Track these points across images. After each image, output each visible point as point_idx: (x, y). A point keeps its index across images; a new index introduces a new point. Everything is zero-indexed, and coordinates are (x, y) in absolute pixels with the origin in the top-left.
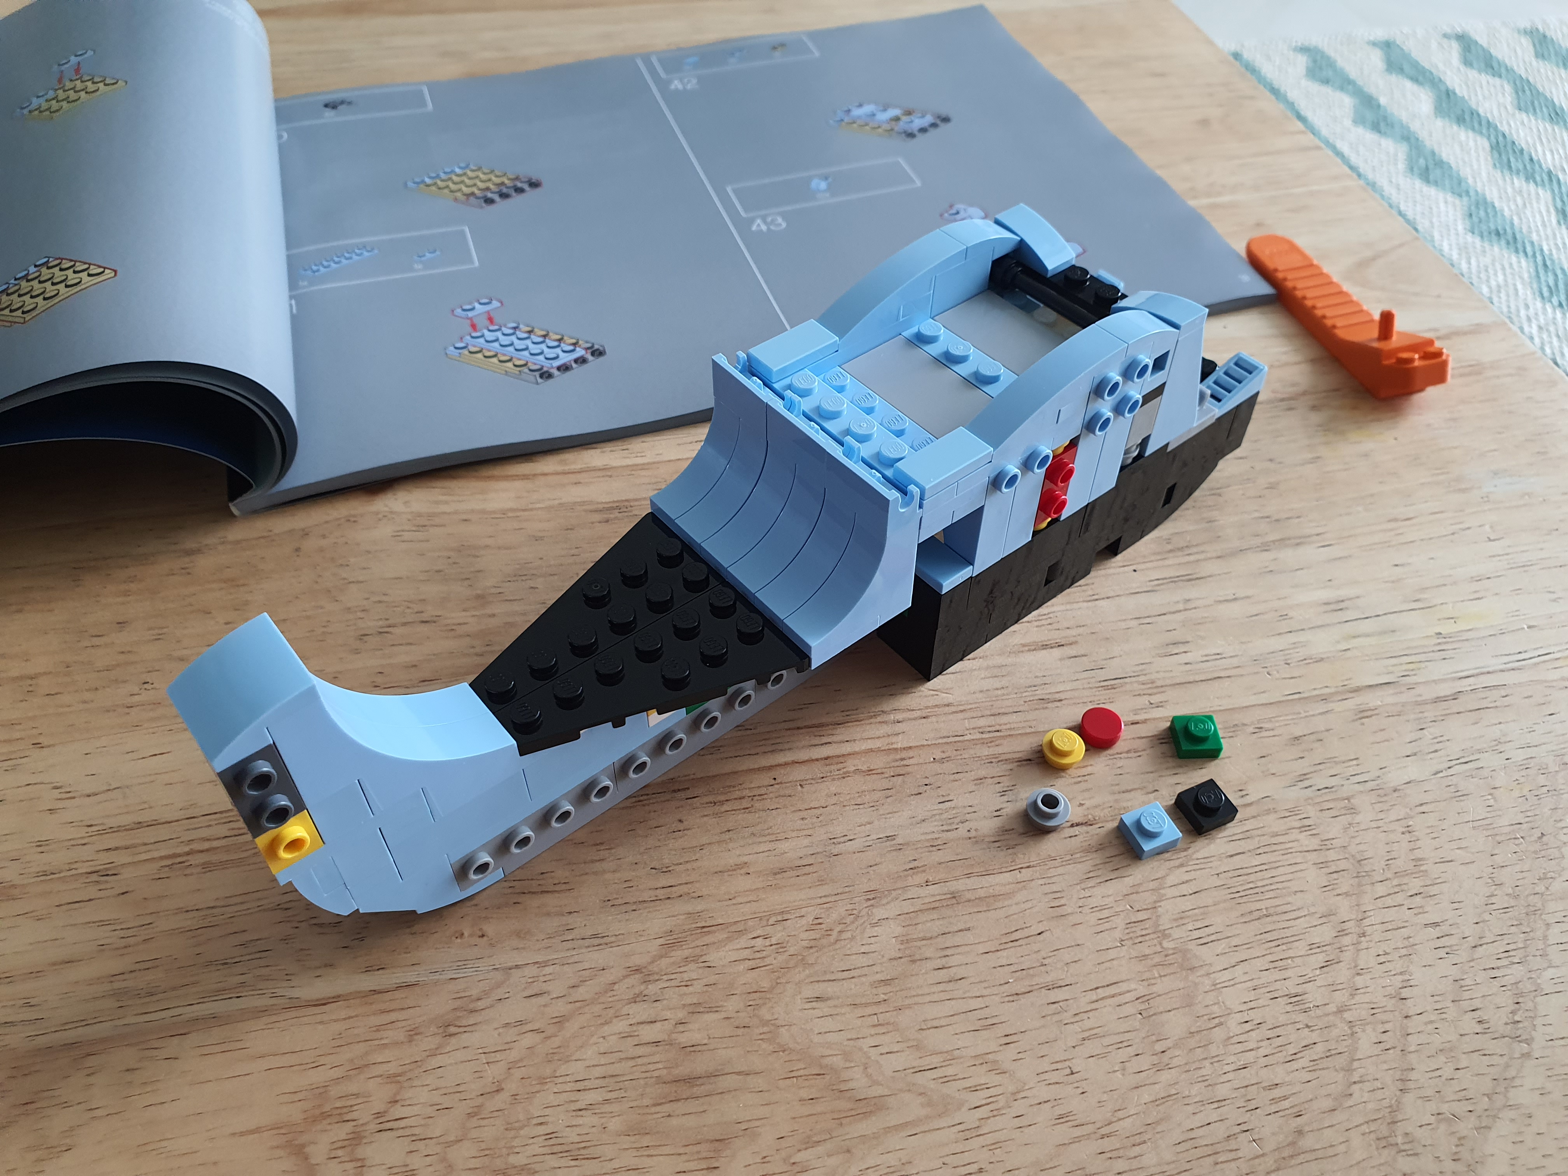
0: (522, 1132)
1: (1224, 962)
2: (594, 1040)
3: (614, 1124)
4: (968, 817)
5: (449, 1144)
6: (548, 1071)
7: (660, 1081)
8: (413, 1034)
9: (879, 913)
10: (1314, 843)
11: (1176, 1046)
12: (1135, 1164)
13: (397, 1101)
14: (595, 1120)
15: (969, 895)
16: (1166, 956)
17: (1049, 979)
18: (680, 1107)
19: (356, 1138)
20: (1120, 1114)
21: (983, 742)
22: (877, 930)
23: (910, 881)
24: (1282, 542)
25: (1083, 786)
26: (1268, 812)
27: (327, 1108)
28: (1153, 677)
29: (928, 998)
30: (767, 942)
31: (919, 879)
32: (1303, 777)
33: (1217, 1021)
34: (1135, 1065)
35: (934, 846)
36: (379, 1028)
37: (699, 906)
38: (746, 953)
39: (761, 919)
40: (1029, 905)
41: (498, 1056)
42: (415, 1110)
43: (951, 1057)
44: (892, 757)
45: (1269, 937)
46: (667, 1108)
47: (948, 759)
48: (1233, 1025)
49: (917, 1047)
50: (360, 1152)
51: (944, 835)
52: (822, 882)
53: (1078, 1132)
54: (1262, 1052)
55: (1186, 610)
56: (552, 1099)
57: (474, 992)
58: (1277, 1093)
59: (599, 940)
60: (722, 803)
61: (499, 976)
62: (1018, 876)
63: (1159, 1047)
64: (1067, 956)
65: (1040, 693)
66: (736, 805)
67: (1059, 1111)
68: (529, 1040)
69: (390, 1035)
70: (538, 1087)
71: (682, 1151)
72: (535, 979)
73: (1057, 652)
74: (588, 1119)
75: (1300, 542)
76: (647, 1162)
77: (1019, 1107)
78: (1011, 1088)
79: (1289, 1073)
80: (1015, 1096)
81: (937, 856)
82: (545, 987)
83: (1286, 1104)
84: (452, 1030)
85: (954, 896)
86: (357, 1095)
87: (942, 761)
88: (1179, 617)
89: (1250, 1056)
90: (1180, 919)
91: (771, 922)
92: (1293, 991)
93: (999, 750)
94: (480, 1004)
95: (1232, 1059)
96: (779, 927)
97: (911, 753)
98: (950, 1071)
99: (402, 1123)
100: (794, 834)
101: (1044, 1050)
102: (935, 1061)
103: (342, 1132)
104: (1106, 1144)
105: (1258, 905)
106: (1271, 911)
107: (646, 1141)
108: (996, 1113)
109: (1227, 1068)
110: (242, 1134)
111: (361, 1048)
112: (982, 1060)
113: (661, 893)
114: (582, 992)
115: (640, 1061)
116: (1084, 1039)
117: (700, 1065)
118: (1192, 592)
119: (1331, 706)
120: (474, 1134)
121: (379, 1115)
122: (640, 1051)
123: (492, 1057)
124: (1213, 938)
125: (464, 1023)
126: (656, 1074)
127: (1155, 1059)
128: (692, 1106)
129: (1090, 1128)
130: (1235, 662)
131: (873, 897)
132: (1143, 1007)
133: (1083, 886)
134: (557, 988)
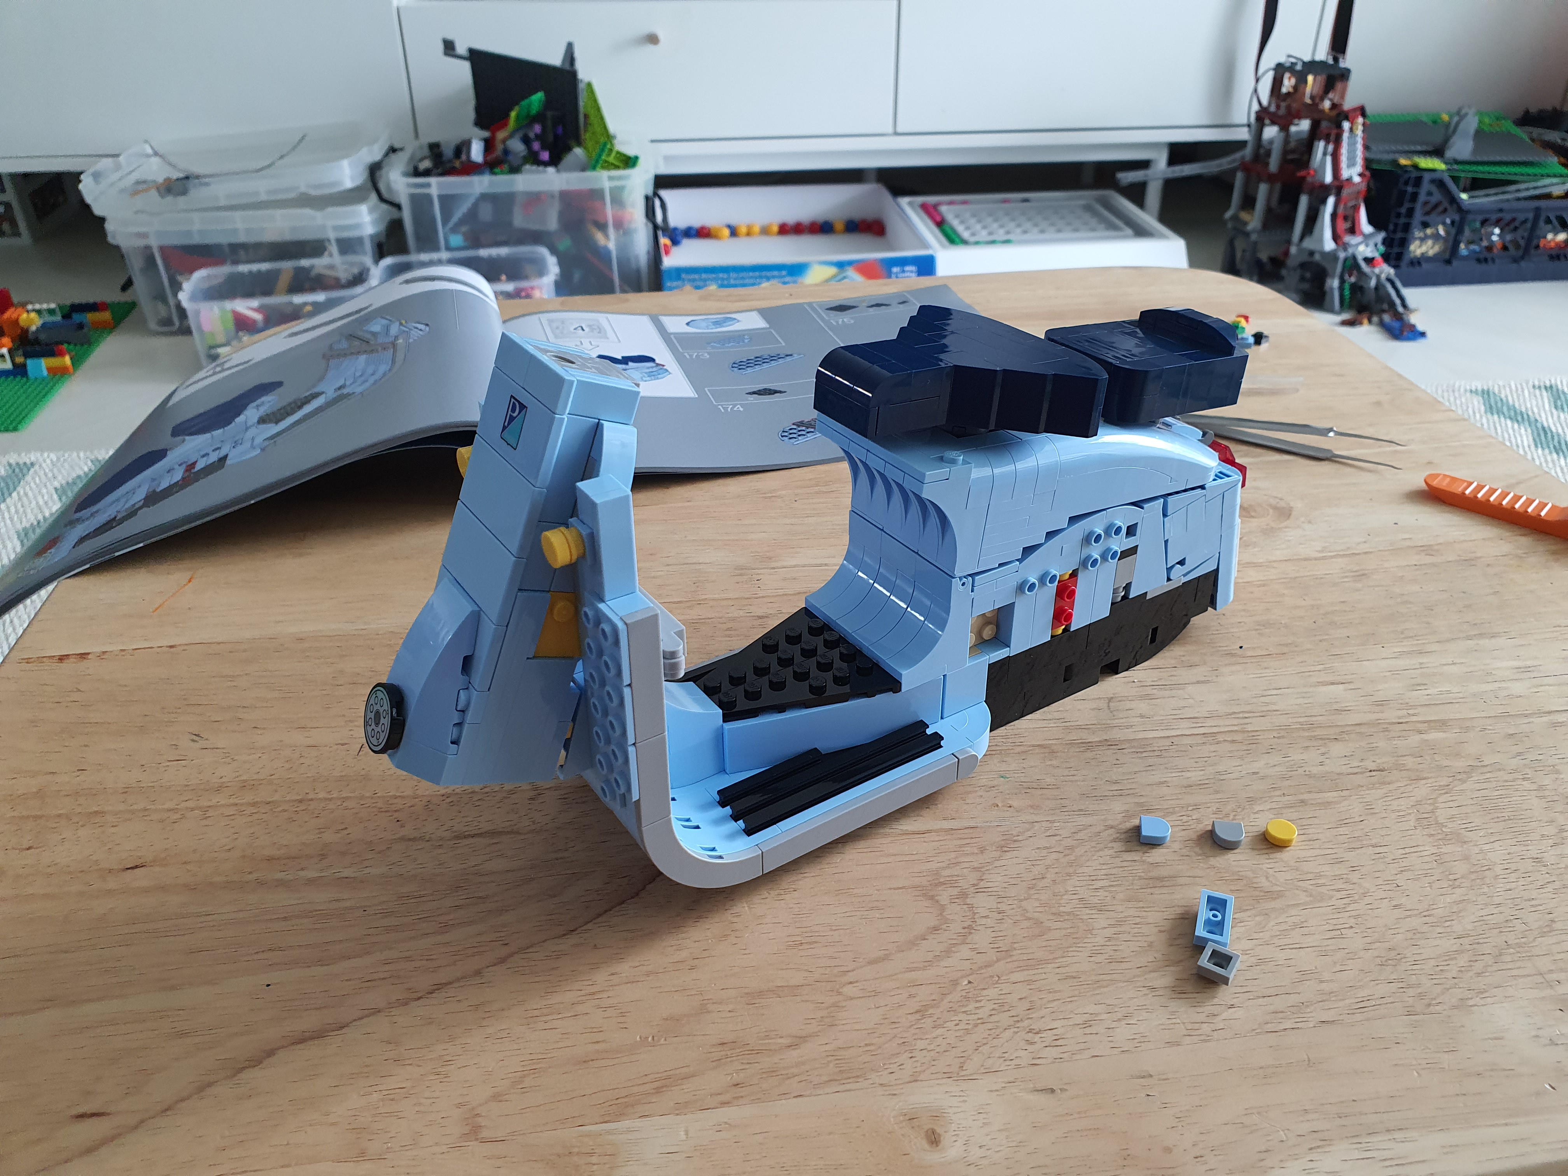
0: (1064, 897)
1: (1486, 840)
2: (1095, 857)
3: (1121, 896)
4: (1302, 765)
5: (1021, 901)
6: (1071, 870)
7: (1141, 878)
8: (982, 850)
9: (1257, 808)
10: (1534, 787)
11: (1462, 877)
12: (1449, 930)
13: (982, 880)
14: (1106, 894)
15: (1312, 802)
16: (1447, 835)
17: (1373, 842)
18: (1156, 891)
19: (963, 895)
20: (1434, 907)
21: (1303, 729)
22: (1257, 816)
23: (1273, 794)
24: (1481, 635)
25: (1373, 752)
26: (1499, 770)
27: (942, 880)
28: (1407, 701)
29: (1298, 848)
30: (1190, 818)
31: (1278, 793)
32: (1519, 754)
33: (1487, 867)
34: (1437, 885)
35: (1283, 778)
36: (961, 846)
37: (1142, 800)
38: (1179, 823)
39: (1183, 807)
40: (1352, 807)
41: (1038, 862)
42: (997, 884)
43: (1319, 876)
44: (1246, 735)
45: (1513, 830)
46: (1149, 890)
47: (1283, 737)
48: (1498, 869)
49: (1297, 870)
50: (968, 901)
51: (1290, 773)
52: (1217, 792)
53: (1409, 913)
54: (1520, 883)
55: (1421, 668)
56: (1078, 884)
57: (1014, 833)
58: (1533, 903)
59: (1083, 812)
60: (1142, 752)
61: (1027, 826)
62: (1342, 794)
63: (1451, 877)
64: (1383, 832)
65: (1335, 707)
66: (1152, 754)
67: (1394, 903)
68: (1054, 856)
69: (968, 849)
70: (1068, 878)
71: (1165, 910)
72: (1050, 828)
73: (1341, 687)
74: (1101, 893)
75: (1493, 636)
76: (1144, 914)
77: (1367, 900)
78: (1362, 891)
79: (1539, 894)
80: (1364, 895)
81: (1287, 783)
82: (1057, 832)
83: (1541, 908)
84: (1006, 849)
85: (1302, 801)
86: (958, 876)
87: (1279, 738)
88: (1419, 671)
89: (1513, 885)
90: (1452, 818)
91: (1190, 808)
92: (1535, 856)
93: (1316, 733)
94: (1020, 838)
95: (1502, 885)
96: (1195, 811)
97: (1258, 733)
98: (1320, 881)
99: (990, 890)
100: (1193, 769)
101: (1378, 874)
102: (1310, 876)
103: (955, 892)
104: (1427, 919)
105: (1503, 815)
106: (1512, 817)
107: (1141, 904)
108: (1355, 902)
109: (1498, 890)
110: (895, 889)
111: (953, 855)
112: (1340, 877)
113: (1115, 793)
114: (1080, 835)
115: (1126, 869)
116: (1402, 871)
117: (1163, 872)
118: (1424, 660)
119: (1531, 720)
120: (1036, 896)
121: (974, 885)
122: (1125, 864)
123: (1034, 863)
124: (1476, 828)
125: (1012, 846)
126: (1138, 874)
127: (1451, 883)
128: (1164, 890)
129: (1416, 912)
130: (1461, 695)
131: (1251, 800)
132: (1437, 858)
133: (1384, 800)
134: (1065, 833)
